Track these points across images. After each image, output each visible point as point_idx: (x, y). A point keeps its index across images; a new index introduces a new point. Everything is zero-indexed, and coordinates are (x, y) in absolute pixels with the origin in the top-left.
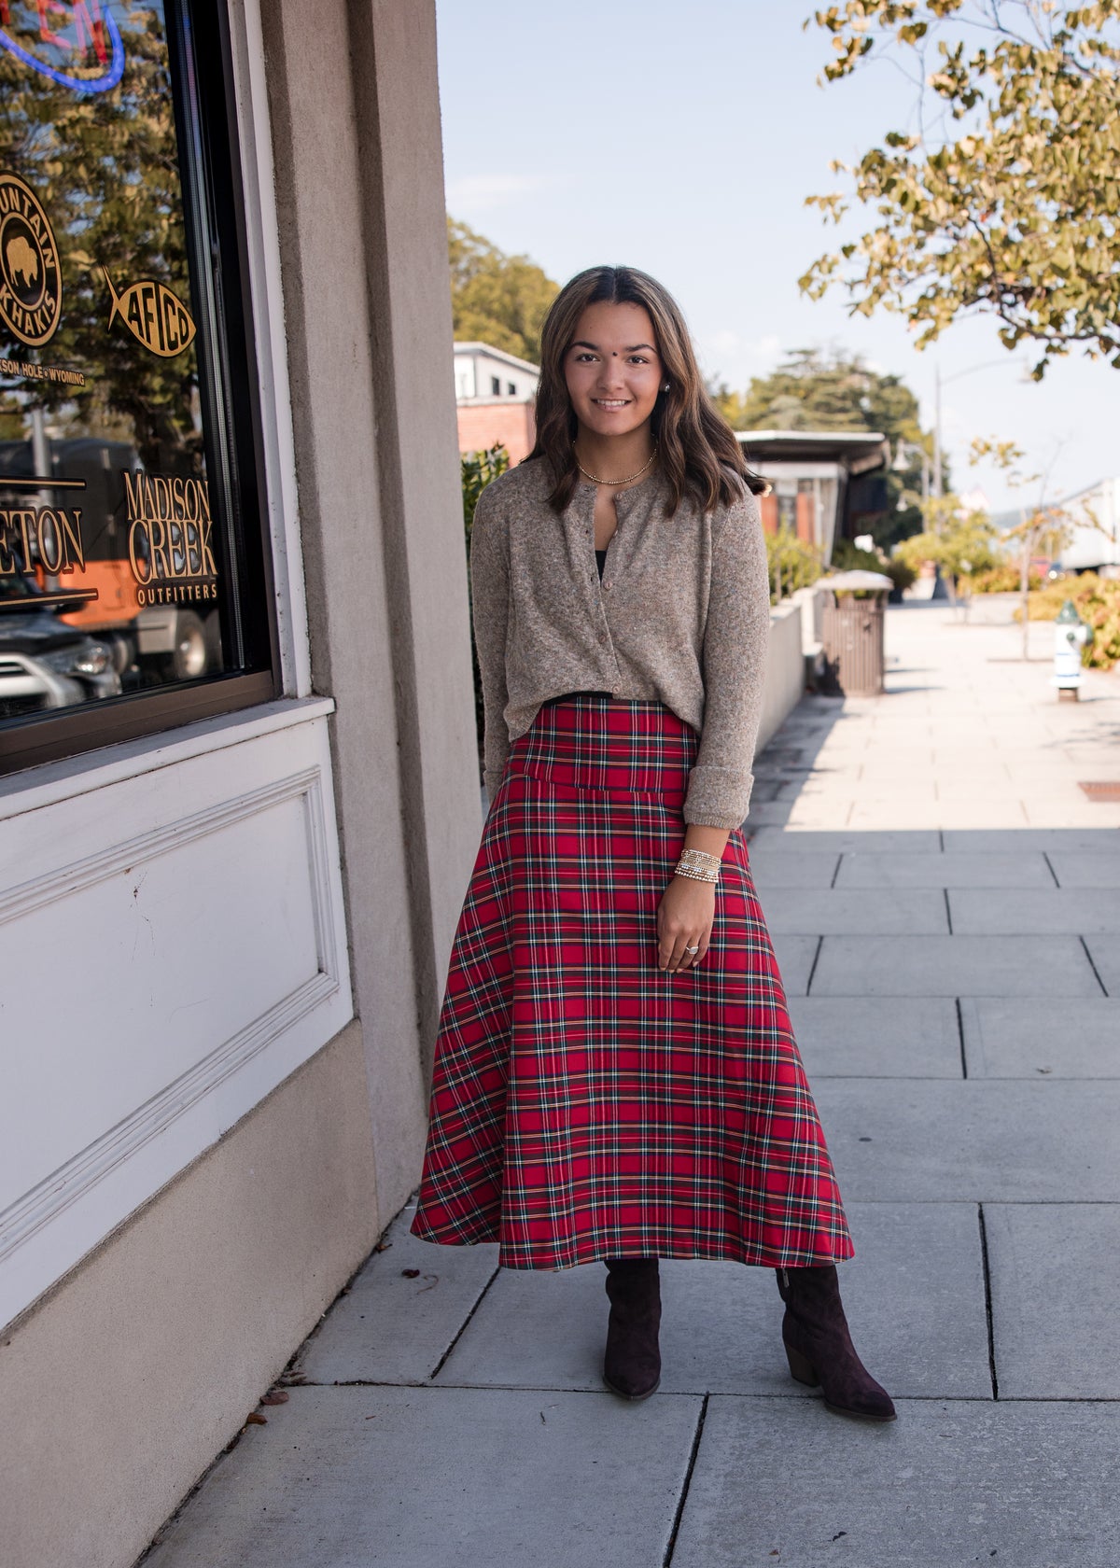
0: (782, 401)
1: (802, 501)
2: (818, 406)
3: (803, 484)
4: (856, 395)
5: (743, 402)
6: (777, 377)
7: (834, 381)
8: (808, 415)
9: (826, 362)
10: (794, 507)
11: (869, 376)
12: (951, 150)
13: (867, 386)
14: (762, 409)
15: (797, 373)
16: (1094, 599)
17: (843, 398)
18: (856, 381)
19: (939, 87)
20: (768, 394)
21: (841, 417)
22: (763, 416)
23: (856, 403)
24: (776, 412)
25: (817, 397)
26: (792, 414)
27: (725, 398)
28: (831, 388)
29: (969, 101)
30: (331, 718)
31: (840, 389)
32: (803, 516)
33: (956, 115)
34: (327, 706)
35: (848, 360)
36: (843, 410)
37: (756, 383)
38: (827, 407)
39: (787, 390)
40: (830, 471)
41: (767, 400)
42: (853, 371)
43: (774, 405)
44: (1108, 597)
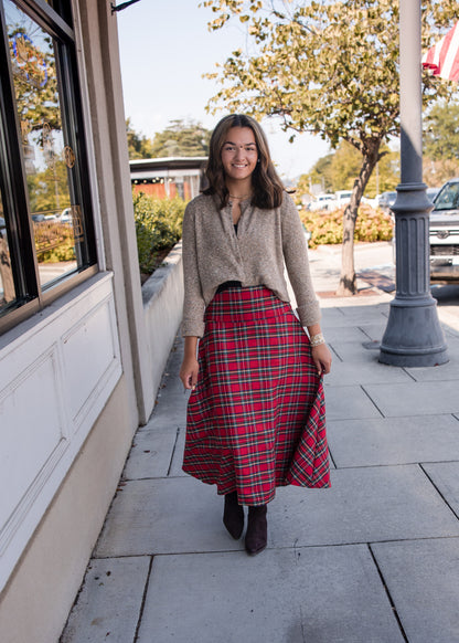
0: (169, 142)
1: (186, 184)
2: (184, 144)
3: (186, 178)
4: (200, 139)
5: (152, 143)
6: (166, 132)
7: (190, 133)
8: (180, 147)
9: (186, 125)
10: (183, 187)
11: (204, 130)
12: (260, 60)
13: (204, 135)
14: (161, 145)
15: (174, 130)
16: (309, 222)
17: (194, 140)
18: (199, 133)
19: (253, 34)
20: (163, 138)
21: (194, 148)
22: (161, 148)
23: (200, 142)
24: (166, 147)
25: (183, 140)
26: (174, 147)
27: (145, 141)
28: (189, 136)
29: (263, 38)
30: (113, 278)
31: (193, 136)
32: (186, 191)
33: (258, 43)
34: (111, 274)
35: (195, 124)
36: (195, 145)
37: (157, 135)
38: (188, 144)
39: (171, 137)
40: (197, 172)
41: (163, 142)
42: (198, 128)
43: (166, 144)
44: (314, 221)
